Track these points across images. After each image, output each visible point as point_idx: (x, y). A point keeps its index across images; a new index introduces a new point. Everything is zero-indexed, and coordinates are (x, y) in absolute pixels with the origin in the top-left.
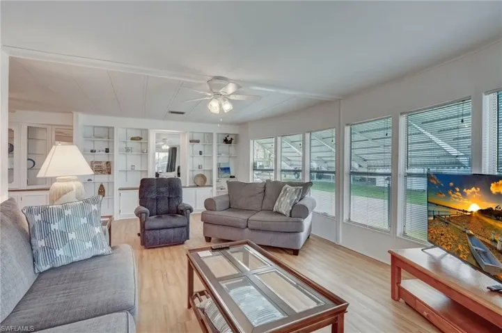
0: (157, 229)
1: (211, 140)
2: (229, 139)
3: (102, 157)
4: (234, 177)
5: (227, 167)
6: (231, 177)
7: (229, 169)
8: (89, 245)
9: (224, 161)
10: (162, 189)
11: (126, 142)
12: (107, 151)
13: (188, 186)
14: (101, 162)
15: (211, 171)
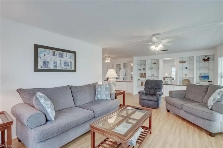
0: (145, 100)
1: (193, 61)
2: (206, 58)
3: (143, 72)
4: (211, 82)
5: (207, 75)
6: (209, 82)
7: (208, 76)
8: (105, 96)
9: (204, 72)
10: (153, 84)
11: (151, 65)
12: (144, 69)
13: (178, 84)
14: (142, 73)
15: (193, 77)
